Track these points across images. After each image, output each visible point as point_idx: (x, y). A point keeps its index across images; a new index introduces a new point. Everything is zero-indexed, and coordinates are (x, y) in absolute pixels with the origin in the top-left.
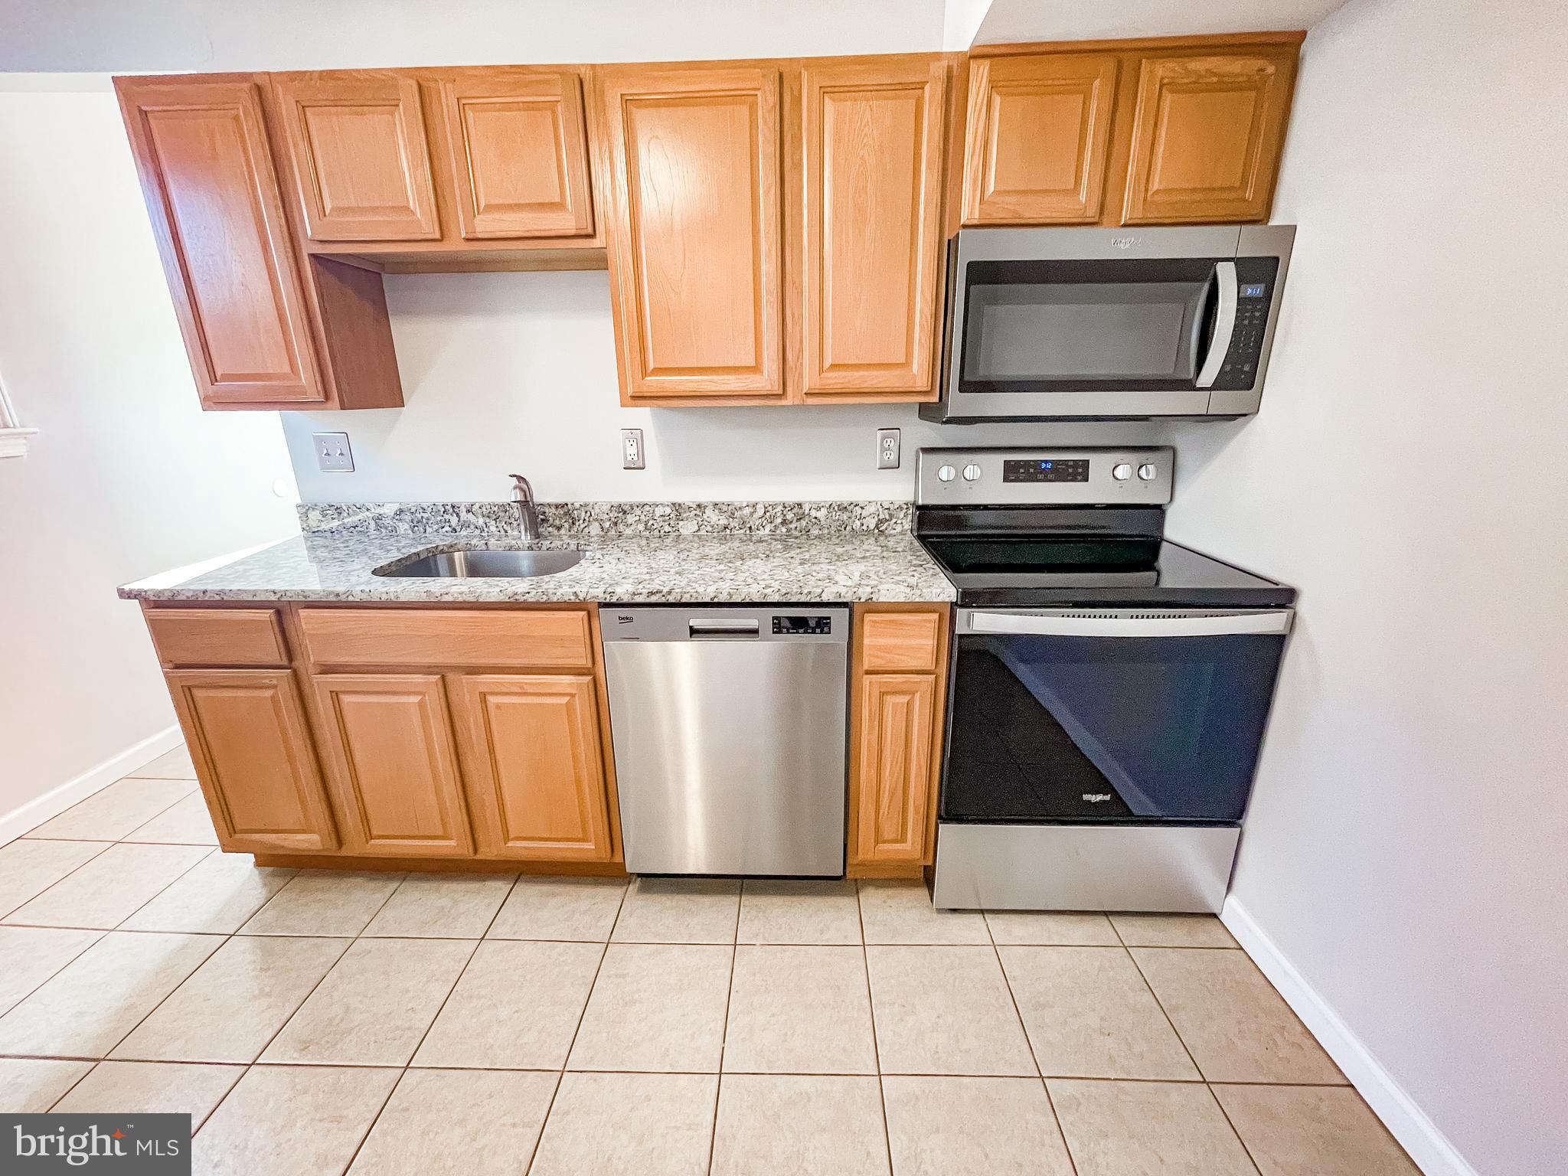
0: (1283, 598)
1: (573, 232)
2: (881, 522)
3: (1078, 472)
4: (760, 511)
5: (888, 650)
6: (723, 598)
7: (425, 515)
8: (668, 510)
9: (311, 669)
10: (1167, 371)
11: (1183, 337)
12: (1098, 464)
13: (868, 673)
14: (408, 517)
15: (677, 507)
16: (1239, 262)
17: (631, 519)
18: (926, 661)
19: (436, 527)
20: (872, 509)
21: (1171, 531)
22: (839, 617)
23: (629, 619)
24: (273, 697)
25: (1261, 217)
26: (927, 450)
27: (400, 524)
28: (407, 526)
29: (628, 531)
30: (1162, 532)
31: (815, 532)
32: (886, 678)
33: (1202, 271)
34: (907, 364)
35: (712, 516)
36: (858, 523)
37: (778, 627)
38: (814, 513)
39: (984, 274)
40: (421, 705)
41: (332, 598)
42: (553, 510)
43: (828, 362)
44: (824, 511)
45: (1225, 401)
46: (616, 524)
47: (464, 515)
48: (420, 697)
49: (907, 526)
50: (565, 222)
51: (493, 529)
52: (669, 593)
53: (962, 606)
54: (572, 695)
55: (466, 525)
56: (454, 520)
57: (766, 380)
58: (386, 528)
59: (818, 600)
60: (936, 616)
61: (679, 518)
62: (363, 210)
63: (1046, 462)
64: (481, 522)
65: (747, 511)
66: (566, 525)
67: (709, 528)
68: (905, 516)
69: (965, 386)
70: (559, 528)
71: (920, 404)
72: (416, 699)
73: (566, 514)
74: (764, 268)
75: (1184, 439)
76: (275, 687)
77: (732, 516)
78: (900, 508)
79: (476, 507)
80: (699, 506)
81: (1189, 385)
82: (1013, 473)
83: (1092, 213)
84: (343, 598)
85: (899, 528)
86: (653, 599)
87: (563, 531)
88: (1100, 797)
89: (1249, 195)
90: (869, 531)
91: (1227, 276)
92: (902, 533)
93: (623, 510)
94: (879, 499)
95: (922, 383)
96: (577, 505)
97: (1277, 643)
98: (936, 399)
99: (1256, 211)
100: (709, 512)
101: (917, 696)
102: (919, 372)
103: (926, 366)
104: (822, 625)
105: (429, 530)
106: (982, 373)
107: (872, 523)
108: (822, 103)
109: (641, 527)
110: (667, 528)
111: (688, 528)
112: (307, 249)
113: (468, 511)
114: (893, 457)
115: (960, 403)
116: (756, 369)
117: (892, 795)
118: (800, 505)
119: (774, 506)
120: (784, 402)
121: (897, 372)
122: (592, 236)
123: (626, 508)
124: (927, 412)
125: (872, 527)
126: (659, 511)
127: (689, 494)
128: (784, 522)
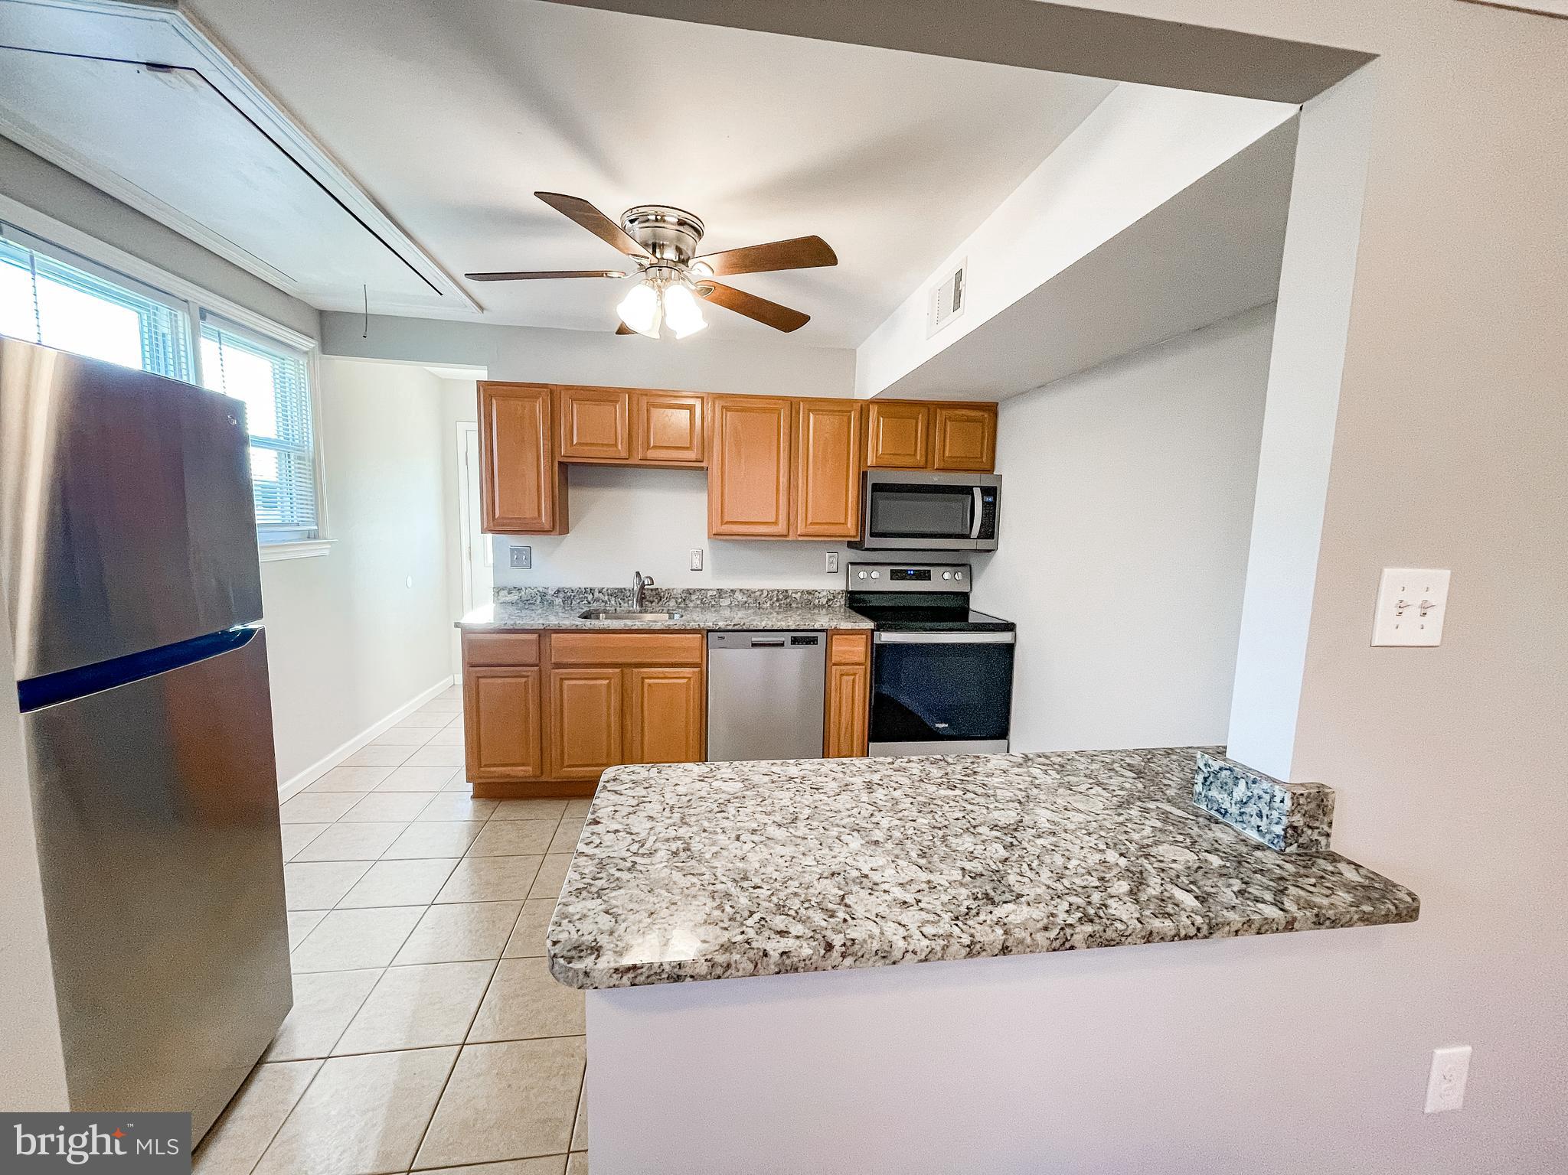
0: (1009, 627)
1: (694, 460)
2: (829, 600)
3: (925, 576)
4: (765, 594)
5: (844, 652)
6: (768, 628)
7: (573, 594)
8: (715, 593)
9: (549, 667)
10: (958, 530)
11: (964, 519)
12: (935, 572)
13: (835, 664)
14: (561, 595)
15: (720, 591)
16: (981, 487)
17: (694, 597)
18: (861, 658)
19: (578, 601)
20: (825, 593)
21: (972, 606)
22: (821, 636)
23: (723, 638)
24: (525, 682)
25: (991, 470)
26: (852, 564)
27: (557, 599)
28: (560, 600)
29: (691, 605)
30: (968, 605)
31: (794, 605)
32: (842, 667)
33: (968, 490)
34: (845, 523)
35: (739, 596)
36: (817, 601)
37: (795, 641)
38: (794, 595)
39: (877, 487)
40: (609, 685)
41: (574, 627)
42: (650, 592)
43: (810, 521)
44: (799, 594)
45: (984, 544)
46: (684, 600)
47: (597, 595)
48: (608, 681)
49: (843, 603)
50: (691, 455)
51: (613, 602)
52: (744, 624)
53: (878, 630)
54: (689, 678)
55: (597, 600)
56: (590, 597)
57: (781, 528)
58: (547, 601)
59: (812, 628)
60: (864, 636)
61: (720, 597)
62: (592, 444)
63: (910, 571)
64: (606, 598)
65: (758, 594)
66: (656, 600)
67: (737, 603)
68: (842, 597)
69: (872, 535)
70: (652, 602)
71: (848, 542)
72: (605, 682)
73: (656, 594)
74: (781, 480)
75: (973, 560)
76: (528, 677)
77: (750, 596)
78: (839, 593)
79: (605, 590)
80: (732, 590)
81: (967, 537)
82: (895, 575)
83: (922, 464)
84: (579, 627)
85: (838, 604)
86: (736, 627)
87: (654, 604)
88: (943, 725)
89: (984, 459)
90: (823, 606)
91: (977, 493)
92: (840, 606)
93: (689, 592)
94: (828, 589)
95: (853, 533)
96: (664, 590)
97: (1009, 648)
98: (858, 539)
99: (987, 467)
100: (737, 594)
101: (857, 676)
102: (851, 527)
103: (854, 523)
104: (813, 641)
105: (574, 602)
106: (880, 529)
107: (824, 601)
108: (809, 415)
109: (699, 602)
110: (713, 603)
111: (725, 602)
112: (558, 459)
113: (600, 592)
114: (835, 567)
115: (870, 542)
116: (776, 523)
117: (846, 728)
118: (786, 591)
119: (772, 591)
120: (788, 539)
121: (841, 527)
122: (702, 461)
123: (691, 591)
124: (851, 545)
125: (824, 603)
126: (710, 593)
127: (727, 584)
128: (778, 600)
